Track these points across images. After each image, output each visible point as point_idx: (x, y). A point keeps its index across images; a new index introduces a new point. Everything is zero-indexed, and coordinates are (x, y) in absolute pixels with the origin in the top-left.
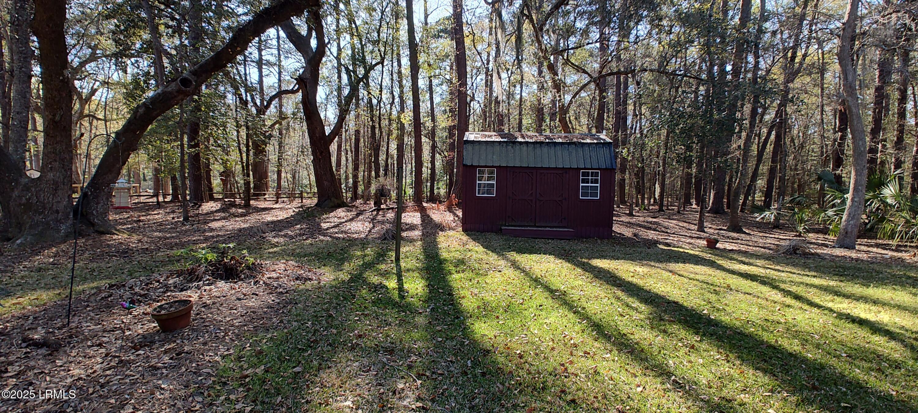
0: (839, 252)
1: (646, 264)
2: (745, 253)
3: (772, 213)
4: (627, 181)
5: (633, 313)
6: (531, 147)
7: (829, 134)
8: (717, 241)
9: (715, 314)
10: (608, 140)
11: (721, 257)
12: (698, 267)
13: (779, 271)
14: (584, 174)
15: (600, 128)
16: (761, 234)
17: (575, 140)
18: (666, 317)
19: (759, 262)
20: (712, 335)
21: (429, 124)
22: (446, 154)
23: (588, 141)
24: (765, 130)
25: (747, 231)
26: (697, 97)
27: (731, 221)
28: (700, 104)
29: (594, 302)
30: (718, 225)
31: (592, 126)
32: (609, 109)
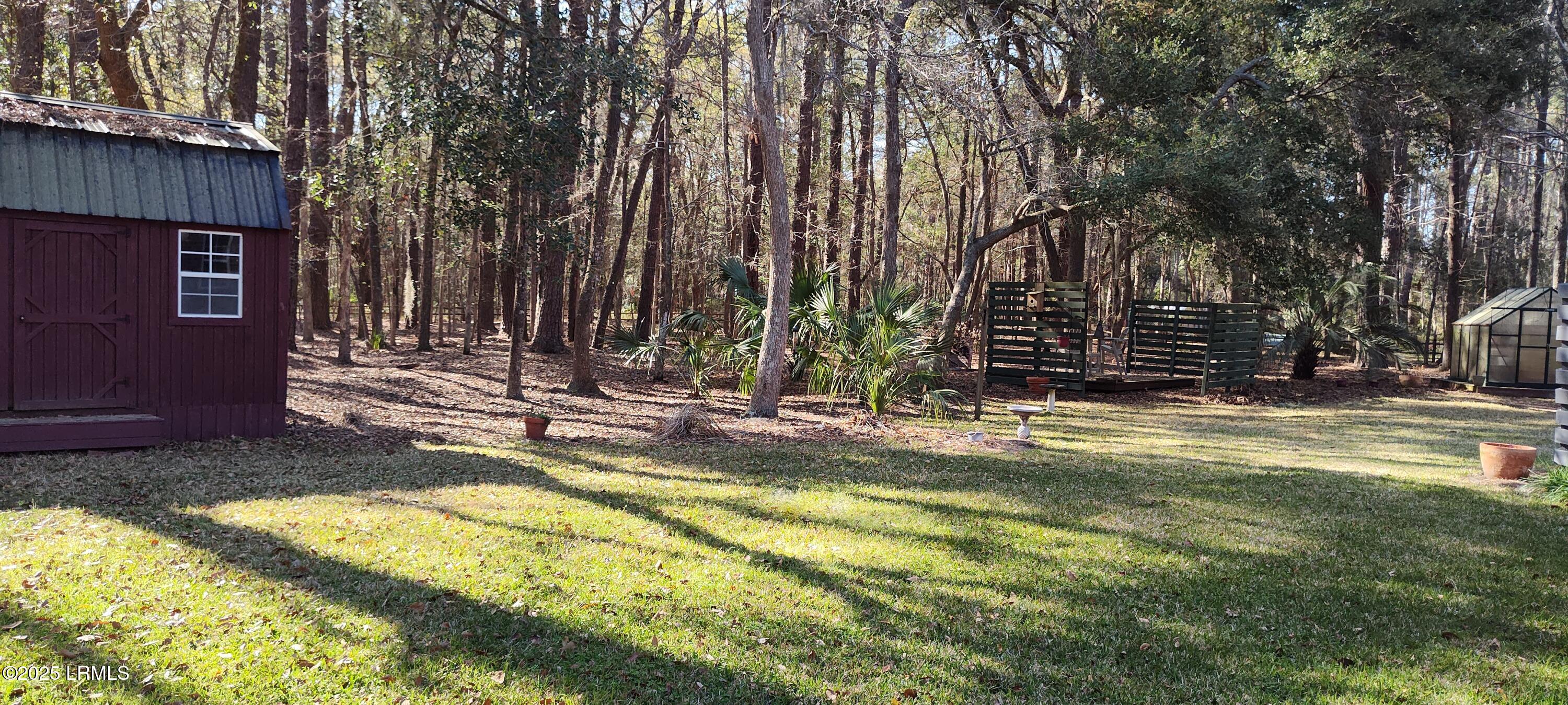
0: (756, 425)
1: (381, 501)
2: (602, 445)
3: (651, 350)
5: (337, 649)
7: (737, 186)
8: (546, 421)
9: (539, 604)
10: (266, 144)
11: (556, 457)
13: (661, 477)
14: (190, 242)
15: (246, 107)
16: (632, 397)
17: (156, 132)
18: (426, 640)
19: (628, 462)
20: (531, 661)
23: (201, 140)
24: (635, 164)
25: (607, 392)
26: (499, 64)
27: (577, 372)
28: (505, 83)
29: (215, 640)
30: (550, 380)
31: (220, 97)
32: (273, 56)
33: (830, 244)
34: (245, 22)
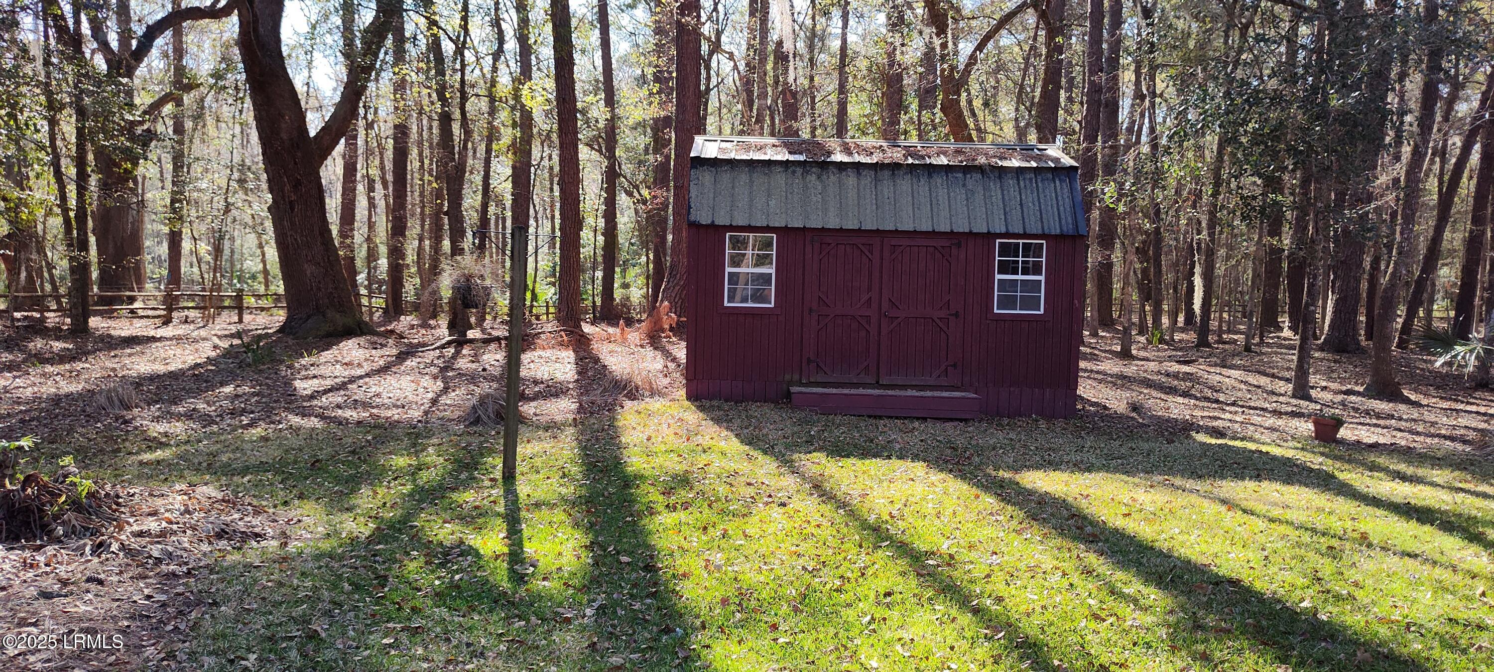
1: (1163, 484)
2: (1406, 454)
3: (1471, 351)
4: (1117, 269)
5: (1127, 611)
6: (868, 178)
8: (1338, 423)
9: (1330, 608)
10: (1068, 161)
11: (1349, 462)
12: (1291, 489)
14: (1006, 250)
15: (1048, 131)
16: (1445, 405)
17: (982, 160)
18: (1211, 620)
19: (1440, 475)
21: (599, 112)
22: (645, 193)
23: (1015, 163)
24: (1456, 141)
25: (1413, 397)
26: (1292, 53)
27: (1376, 372)
28: (1301, 71)
29: (1025, 582)
30: (1343, 381)
31: (1028, 125)
32: (1071, 81)
34: (1049, 56)
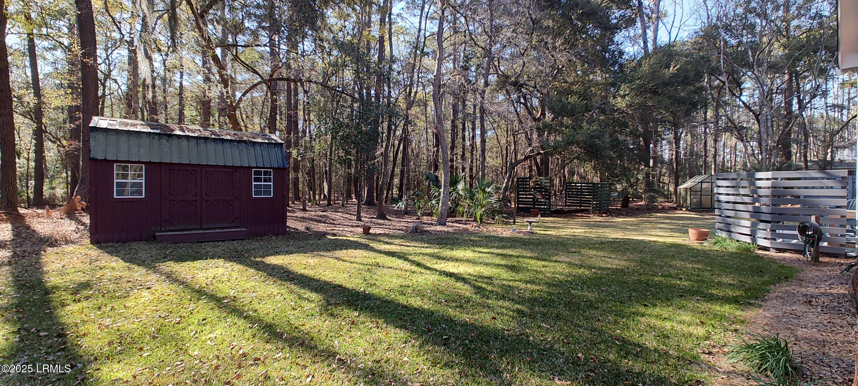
0: (439, 228)
1: (317, 255)
2: (388, 236)
3: (403, 204)
4: (300, 180)
5: (305, 303)
6: (193, 142)
7: (431, 148)
8: (370, 228)
9: (369, 289)
10: (280, 141)
11: (373, 240)
12: (358, 251)
13: (408, 246)
14: (256, 173)
15: (273, 129)
16: (397, 220)
17: (245, 138)
18: (333, 301)
19: (397, 241)
20: (366, 308)
22: (64, 142)
23: (259, 140)
24: (397, 142)
25: (389, 218)
26: (352, 112)
27: (379, 211)
28: (354, 118)
29: (266, 301)
30: (371, 214)
31: (265, 126)
32: (281, 112)
33: (463, 166)
34: (272, 102)
